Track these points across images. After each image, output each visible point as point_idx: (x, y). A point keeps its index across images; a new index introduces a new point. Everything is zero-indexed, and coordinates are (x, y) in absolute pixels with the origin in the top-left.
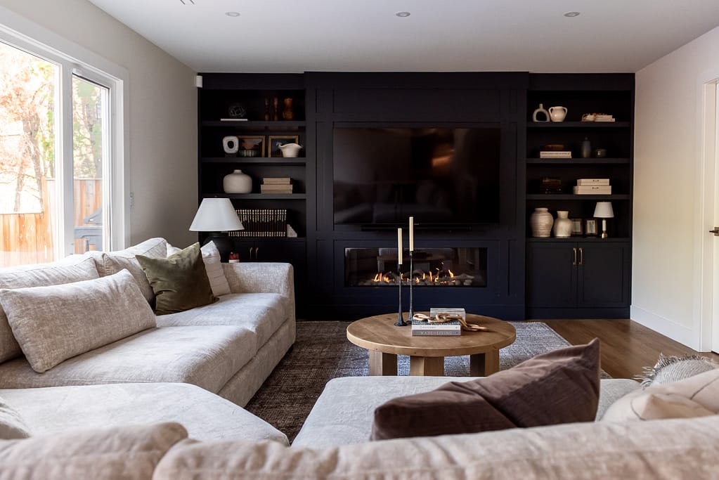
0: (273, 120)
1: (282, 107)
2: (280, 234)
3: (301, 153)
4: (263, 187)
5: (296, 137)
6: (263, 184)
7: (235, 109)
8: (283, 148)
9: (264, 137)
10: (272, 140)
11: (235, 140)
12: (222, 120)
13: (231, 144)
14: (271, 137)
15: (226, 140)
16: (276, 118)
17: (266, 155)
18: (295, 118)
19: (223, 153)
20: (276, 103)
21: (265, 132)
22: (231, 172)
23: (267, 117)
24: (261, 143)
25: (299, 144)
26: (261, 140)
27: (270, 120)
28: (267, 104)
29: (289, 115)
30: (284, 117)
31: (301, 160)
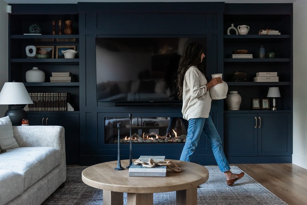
0: (59, 34)
1: (64, 26)
2: (62, 109)
3: (76, 56)
4: (51, 79)
5: (74, 47)
6: (52, 76)
7: (33, 28)
8: (65, 52)
9: (53, 47)
10: (58, 48)
11: (34, 48)
12: (24, 34)
13: (31, 51)
14: (58, 47)
15: (27, 48)
16: (60, 33)
17: (55, 57)
18: (72, 33)
19: (26, 56)
20: (60, 24)
21: (54, 43)
22: (31, 69)
23: (54, 33)
24: (51, 51)
25: (76, 51)
26: (51, 49)
27: (56, 34)
28: (54, 24)
29: (69, 31)
30: (65, 32)
31: (76, 60)
